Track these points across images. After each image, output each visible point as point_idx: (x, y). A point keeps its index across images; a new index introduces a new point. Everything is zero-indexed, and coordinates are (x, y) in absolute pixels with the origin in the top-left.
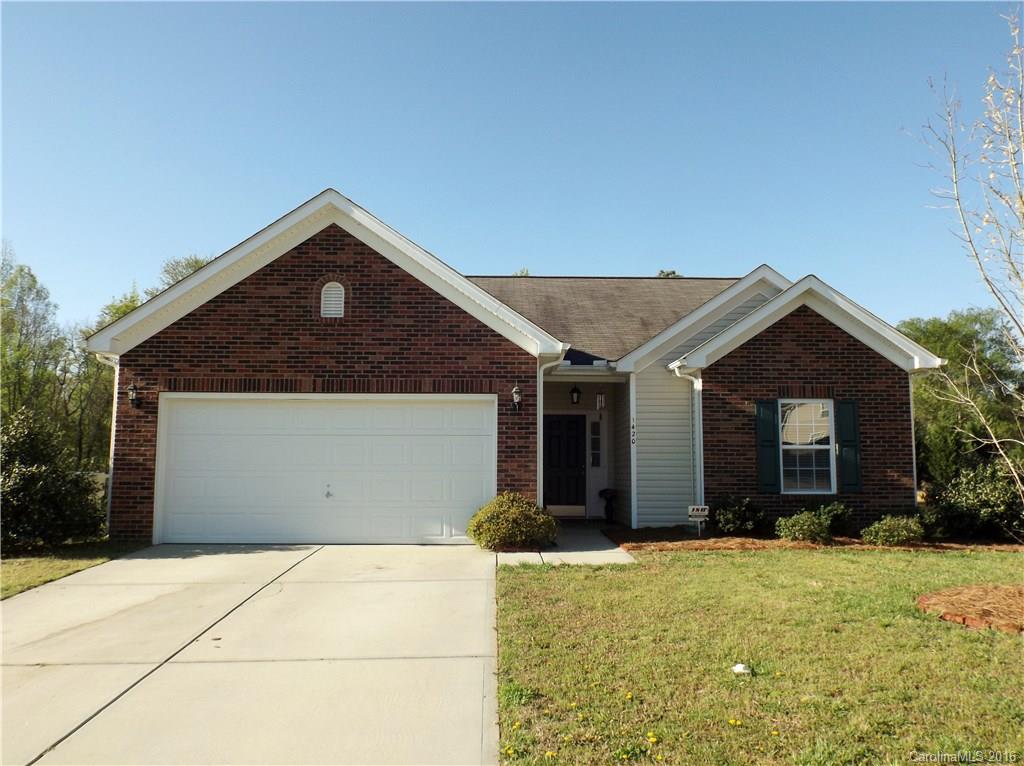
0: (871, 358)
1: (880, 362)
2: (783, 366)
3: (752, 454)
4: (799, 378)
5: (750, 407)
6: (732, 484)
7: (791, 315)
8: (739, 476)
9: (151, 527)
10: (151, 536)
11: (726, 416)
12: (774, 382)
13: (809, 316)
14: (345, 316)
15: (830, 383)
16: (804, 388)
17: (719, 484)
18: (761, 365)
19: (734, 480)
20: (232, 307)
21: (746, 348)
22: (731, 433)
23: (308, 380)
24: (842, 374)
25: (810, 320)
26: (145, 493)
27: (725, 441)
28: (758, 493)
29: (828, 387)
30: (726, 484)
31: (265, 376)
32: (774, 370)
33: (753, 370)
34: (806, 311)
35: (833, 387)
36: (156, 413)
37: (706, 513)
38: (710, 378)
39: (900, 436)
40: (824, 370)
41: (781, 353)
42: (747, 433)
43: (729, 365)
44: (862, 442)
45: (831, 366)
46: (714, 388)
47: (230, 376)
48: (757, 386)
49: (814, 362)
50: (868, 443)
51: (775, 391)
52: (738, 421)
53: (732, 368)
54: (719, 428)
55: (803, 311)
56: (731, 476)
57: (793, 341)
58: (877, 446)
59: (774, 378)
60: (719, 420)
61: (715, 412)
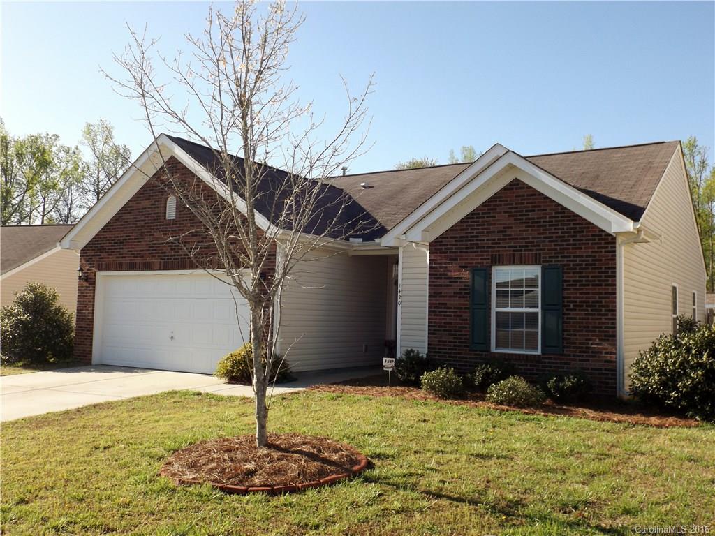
0: (579, 224)
1: (588, 228)
2: (496, 236)
3: (466, 316)
4: (509, 247)
5: (465, 275)
6: (449, 342)
7: (505, 189)
8: (455, 335)
9: (91, 354)
10: (91, 360)
11: (447, 282)
12: (488, 251)
13: (521, 188)
14: (176, 217)
15: (537, 250)
16: (514, 255)
17: (439, 341)
18: (478, 237)
19: (451, 338)
20: (126, 216)
21: (465, 222)
22: (450, 297)
23: (157, 261)
24: (550, 242)
25: (521, 192)
26: (88, 333)
27: (446, 304)
28: (469, 350)
29: (536, 254)
30: (445, 342)
31: (138, 260)
32: (488, 240)
33: (470, 241)
34: (518, 184)
35: (540, 254)
36: (95, 284)
37: (393, 364)
38: (435, 249)
39: (603, 300)
40: (533, 238)
41: (495, 224)
42: (463, 297)
43: (451, 238)
44: (566, 306)
45: (538, 234)
46: (439, 258)
47: (123, 261)
48: (472, 255)
49: (524, 231)
50: (572, 307)
51: (488, 259)
52: (456, 287)
53: (453, 240)
54: (441, 293)
55: (516, 185)
56: (449, 334)
57: (505, 212)
58: (580, 310)
59: (488, 247)
60: (441, 286)
61: (438, 278)
